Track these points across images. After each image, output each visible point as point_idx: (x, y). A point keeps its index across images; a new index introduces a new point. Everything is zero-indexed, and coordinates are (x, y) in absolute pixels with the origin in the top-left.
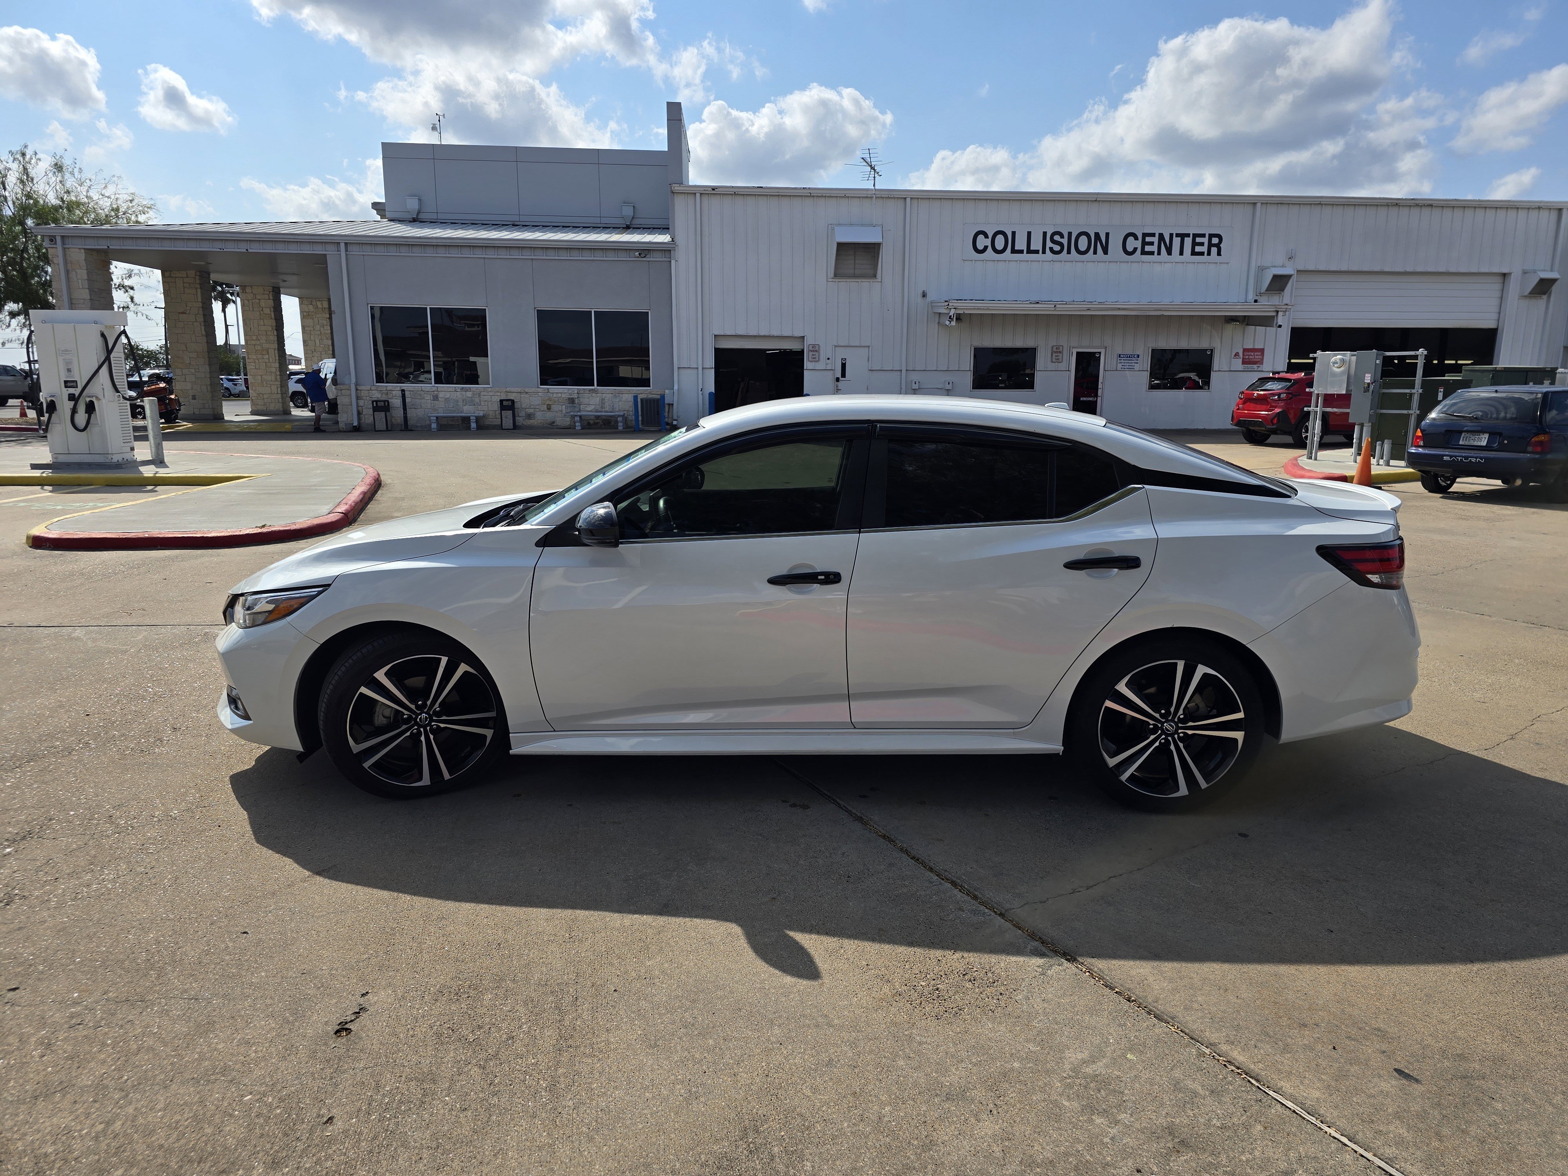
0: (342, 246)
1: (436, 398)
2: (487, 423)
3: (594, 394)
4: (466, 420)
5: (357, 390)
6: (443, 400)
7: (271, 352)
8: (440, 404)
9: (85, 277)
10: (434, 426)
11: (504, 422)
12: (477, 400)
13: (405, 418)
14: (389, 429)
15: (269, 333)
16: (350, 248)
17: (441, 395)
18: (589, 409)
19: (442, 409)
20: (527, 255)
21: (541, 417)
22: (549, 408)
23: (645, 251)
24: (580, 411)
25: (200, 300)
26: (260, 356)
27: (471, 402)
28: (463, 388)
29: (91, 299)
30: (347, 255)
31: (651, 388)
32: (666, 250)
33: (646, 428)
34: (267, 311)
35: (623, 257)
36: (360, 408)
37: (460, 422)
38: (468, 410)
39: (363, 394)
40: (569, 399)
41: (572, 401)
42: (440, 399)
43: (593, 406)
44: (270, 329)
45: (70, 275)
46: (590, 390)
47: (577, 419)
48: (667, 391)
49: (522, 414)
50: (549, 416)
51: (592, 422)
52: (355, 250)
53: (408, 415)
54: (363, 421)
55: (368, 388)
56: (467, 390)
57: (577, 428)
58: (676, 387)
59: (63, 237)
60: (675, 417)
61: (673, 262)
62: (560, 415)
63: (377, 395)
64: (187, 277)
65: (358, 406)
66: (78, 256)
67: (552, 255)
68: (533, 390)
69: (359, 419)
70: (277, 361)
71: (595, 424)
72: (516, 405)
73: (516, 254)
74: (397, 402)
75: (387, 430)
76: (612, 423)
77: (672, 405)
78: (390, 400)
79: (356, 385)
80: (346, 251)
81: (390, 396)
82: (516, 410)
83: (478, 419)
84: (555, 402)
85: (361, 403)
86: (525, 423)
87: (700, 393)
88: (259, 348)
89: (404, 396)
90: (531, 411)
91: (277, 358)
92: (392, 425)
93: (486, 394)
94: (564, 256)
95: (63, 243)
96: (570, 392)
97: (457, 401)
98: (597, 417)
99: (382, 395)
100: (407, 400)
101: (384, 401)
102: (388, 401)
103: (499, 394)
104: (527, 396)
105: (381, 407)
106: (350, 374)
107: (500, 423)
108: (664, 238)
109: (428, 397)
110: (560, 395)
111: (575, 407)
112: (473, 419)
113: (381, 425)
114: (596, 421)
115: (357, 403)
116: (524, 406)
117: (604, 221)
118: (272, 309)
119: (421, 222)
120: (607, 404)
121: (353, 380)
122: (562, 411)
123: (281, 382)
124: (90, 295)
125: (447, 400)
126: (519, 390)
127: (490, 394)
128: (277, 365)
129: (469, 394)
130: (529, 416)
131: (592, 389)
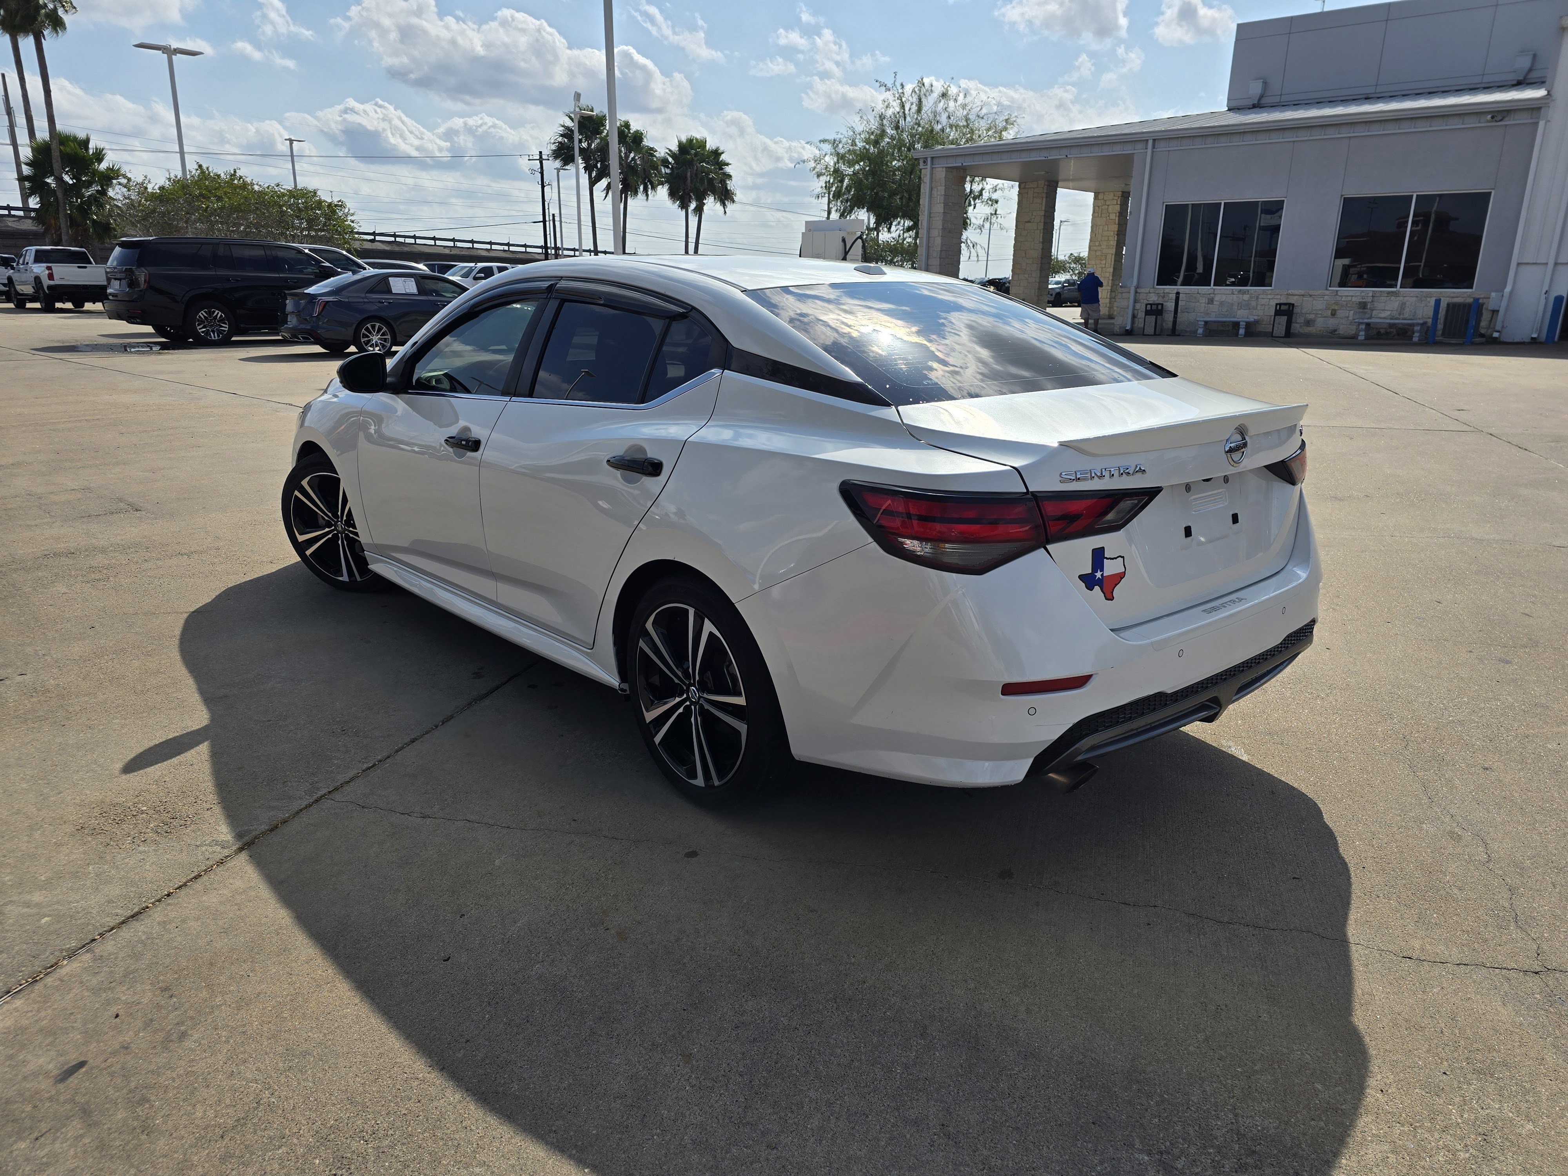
0: (1150, 143)
1: (1211, 301)
2: (1260, 328)
3: (1393, 298)
4: (1236, 325)
5: (1136, 292)
6: (1218, 303)
7: (1109, 257)
8: (1214, 308)
9: (943, 193)
10: (1200, 331)
11: (1275, 328)
12: (1254, 303)
13: (1175, 322)
14: (1157, 333)
15: (1110, 238)
16: (1157, 144)
17: (1217, 298)
18: (1383, 315)
19: (1215, 314)
20: (1345, 133)
21: (1322, 324)
22: (1334, 313)
23: (1500, 113)
24: (1370, 318)
25: (1043, 209)
26: (1098, 262)
27: (1246, 306)
28: (1241, 290)
29: (944, 212)
30: (1153, 152)
31: (1474, 290)
32: (1534, 109)
33: (1447, 340)
34: (1113, 216)
35: (1471, 123)
36: (1136, 312)
37: (1231, 327)
38: (1242, 316)
39: (1142, 297)
40: (1360, 303)
41: (1363, 305)
42: (1215, 303)
43: (1389, 313)
44: (1112, 233)
45: (933, 192)
46: (1389, 293)
47: (1363, 327)
48: (1493, 294)
49: (1301, 320)
50: (1332, 323)
51: (1382, 331)
52: (1162, 147)
53: (1178, 319)
54: (1136, 325)
55: (1147, 290)
56: (1244, 293)
57: (1360, 338)
58: (1508, 289)
59: (932, 158)
60: (1498, 328)
61: (1542, 124)
62: (1345, 322)
63: (1153, 298)
64: (1037, 187)
65: (1134, 309)
66: (941, 174)
67: (1376, 130)
68: (1319, 292)
69: (1133, 322)
70: (1112, 266)
71: (1387, 333)
72: (1295, 310)
73: (1332, 133)
74: (1170, 306)
75: (1155, 334)
76: (1409, 333)
77: (1495, 312)
78: (1164, 304)
79: (1137, 287)
80: (1154, 147)
81: (1166, 299)
82: (1294, 316)
83: (1248, 325)
84: (1342, 306)
85: (1138, 306)
86: (1301, 331)
87: (1543, 296)
88: (1099, 253)
89: (1177, 299)
90: (1312, 316)
91: (1113, 263)
92: (1162, 330)
93: (1265, 296)
94: (1391, 129)
95: (932, 164)
96: (1363, 294)
97: (1232, 305)
98: (1391, 326)
99: (1159, 297)
100: (1180, 303)
101: (1157, 305)
102: (1162, 305)
103: (1279, 297)
104: (1310, 299)
105: (1156, 310)
106: (1133, 277)
107: (1271, 331)
108: (1541, 93)
109: (1204, 300)
110: (1350, 298)
111: (1365, 313)
112: (1243, 324)
113: (1150, 330)
114: (1389, 331)
115: (1134, 306)
116: (1304, 311)
117: (1487, 79)
118: (1118, 214)
119: (1261, 108)
120: (1407, 310)
121: (1135, 283)
122: (1348, 317)
123: (1112, 287)
124: (944, 208)
125: (1222, 303)
126: (1303, 292)
127: (1269, 297)
128: (1111, 270)
129: (1246, 297)
130: (1308, 323)
131: (1392, 292)
